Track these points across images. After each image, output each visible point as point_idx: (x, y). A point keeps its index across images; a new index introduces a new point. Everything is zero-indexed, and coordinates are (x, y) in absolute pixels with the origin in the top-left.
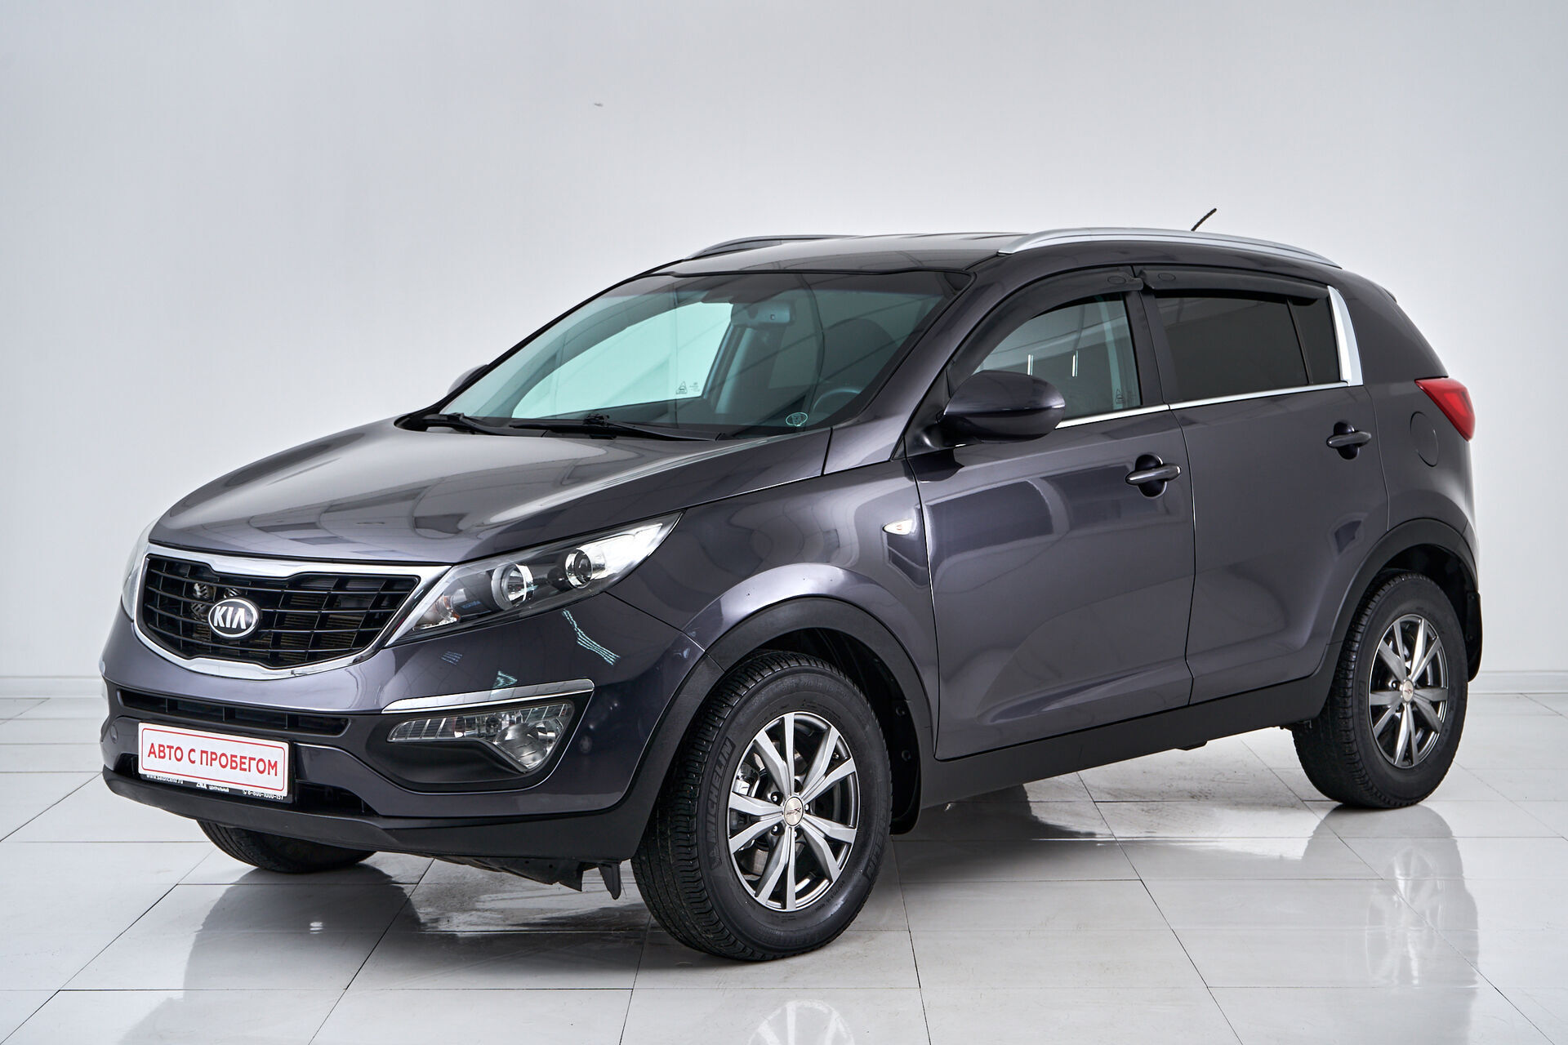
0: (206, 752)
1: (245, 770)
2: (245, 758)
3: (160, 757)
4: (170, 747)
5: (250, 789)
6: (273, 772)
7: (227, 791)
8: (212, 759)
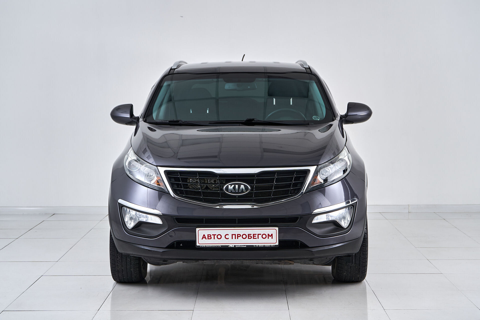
0: (235, 235)
1: (256, 238)
2: (256, 234)
3: (208, 239)
4: (214, 235)
5: (257, 245)
6: (270, 238)
7: (246, 246)
8: (238, 237)
